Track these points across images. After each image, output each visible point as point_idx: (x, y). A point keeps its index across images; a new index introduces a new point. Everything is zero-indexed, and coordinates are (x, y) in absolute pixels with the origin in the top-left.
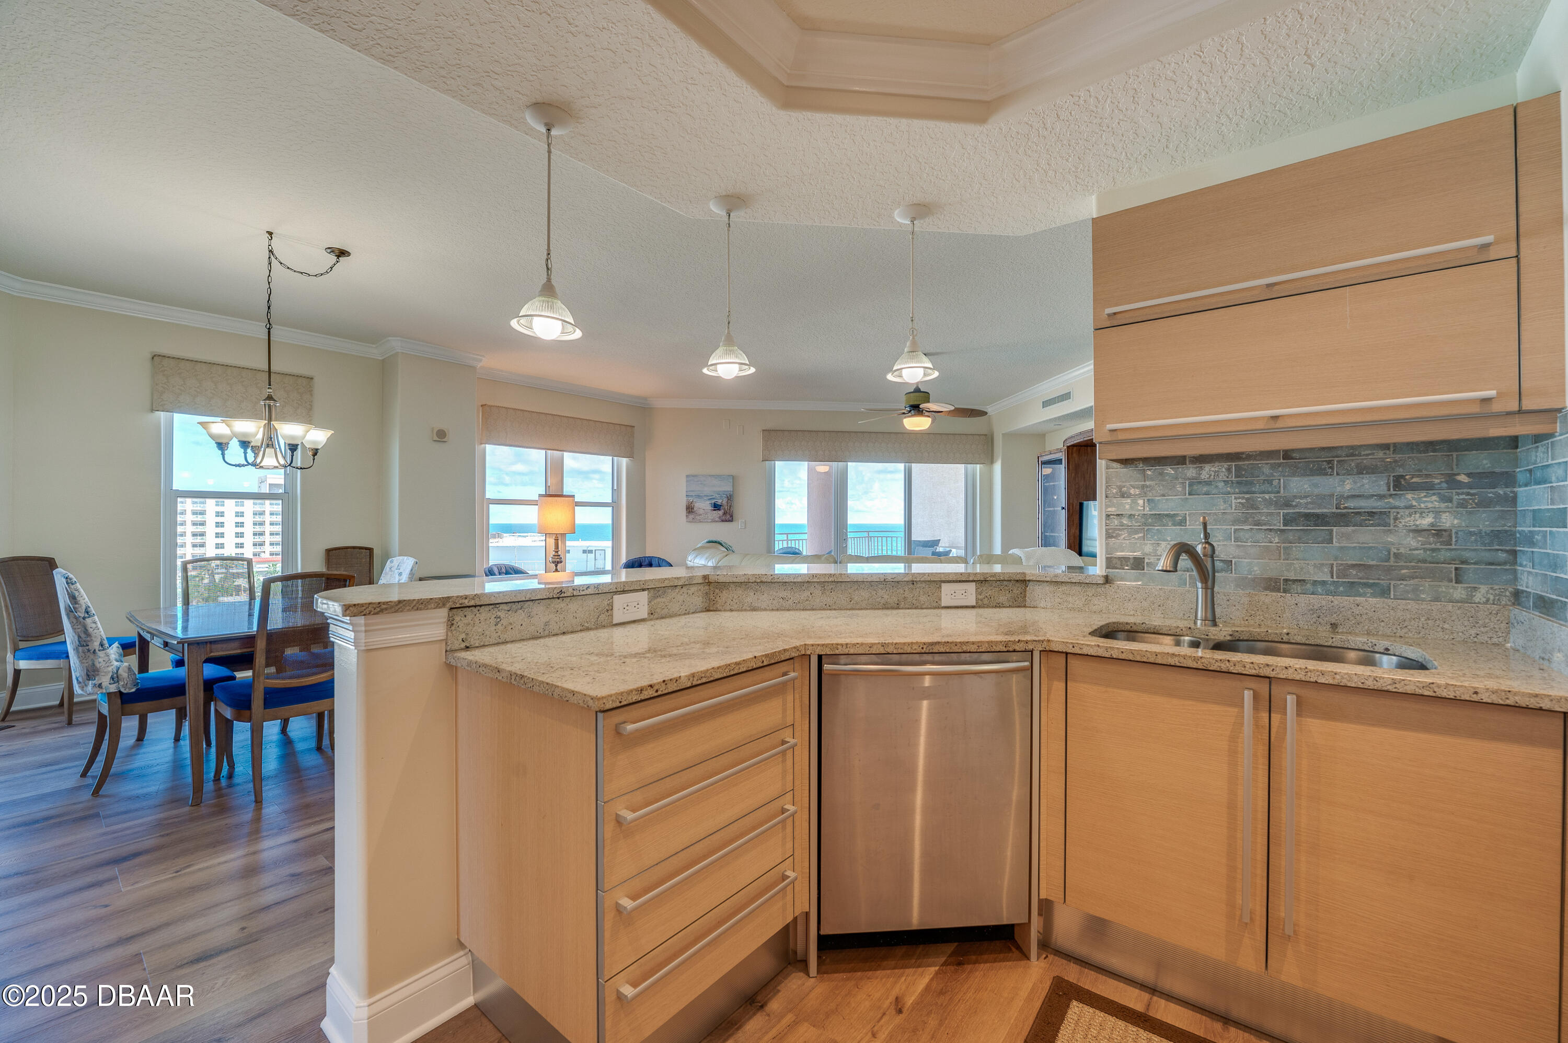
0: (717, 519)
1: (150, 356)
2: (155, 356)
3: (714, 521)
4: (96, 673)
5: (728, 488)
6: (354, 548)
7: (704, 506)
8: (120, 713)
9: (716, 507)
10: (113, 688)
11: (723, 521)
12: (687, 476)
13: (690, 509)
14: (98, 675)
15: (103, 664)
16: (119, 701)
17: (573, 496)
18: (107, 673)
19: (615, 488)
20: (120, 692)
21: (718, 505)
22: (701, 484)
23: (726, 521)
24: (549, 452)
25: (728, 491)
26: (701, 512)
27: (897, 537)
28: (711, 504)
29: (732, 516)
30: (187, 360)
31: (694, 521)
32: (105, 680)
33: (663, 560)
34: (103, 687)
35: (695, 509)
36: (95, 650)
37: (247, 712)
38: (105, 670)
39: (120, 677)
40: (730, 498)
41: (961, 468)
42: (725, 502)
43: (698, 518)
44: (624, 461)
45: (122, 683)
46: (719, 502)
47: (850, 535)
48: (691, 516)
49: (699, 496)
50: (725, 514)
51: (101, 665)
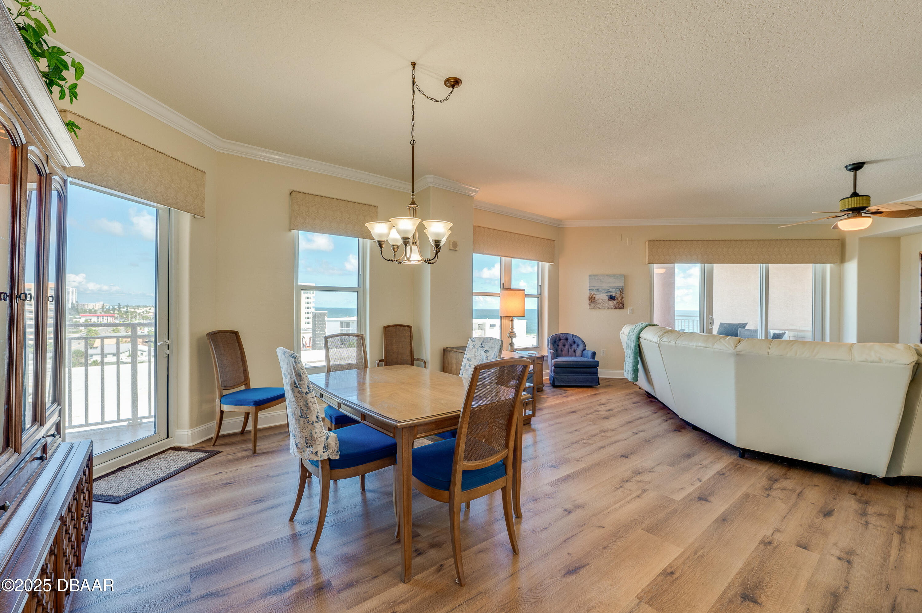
0: (612, 307)
1: (289, 193)
2: (293, 191)
3: (609, 308)
4: (313, 442)
5: (621, 284)
6: (401, 326)
7: (602, 297)
8: (329, 478)
9: (612, 298)
10: (325, 456)
11: (616, 308)
12: (590, 276)
13: (592, 299)
14: (315, 444)
15: (318, 434)
16: (328, 467)
17: (524, 290)
18: (321, 442)
19: (540, 284)
20: (329, 458)
21: (613, 296)
22: (601, 281)
23: (619, 308)
24: (503, 258)
25: (621, 286)
26: (600, 301)
27: (693, 320)
28: (608, 295)
29: (623, 305)
30: (310, 194)
31: (594, 308)
32: (320, 448)
33: (576, 336)
34: (319, 455)
35: (596, 299)
36: (313, 422)
37: (446, 493)
38: (320, 440)
39: (330, 446)
40: (622, 291)
41: (809, 267)
42: (618, 295)
43: (598, 306)
44: (547, 265)
45: (331, 451)
46: (614, 294)
47: (676, 318)
48: (593, 305)
49: (598, 290)
50: (618, 303)
51: (317, 435)
